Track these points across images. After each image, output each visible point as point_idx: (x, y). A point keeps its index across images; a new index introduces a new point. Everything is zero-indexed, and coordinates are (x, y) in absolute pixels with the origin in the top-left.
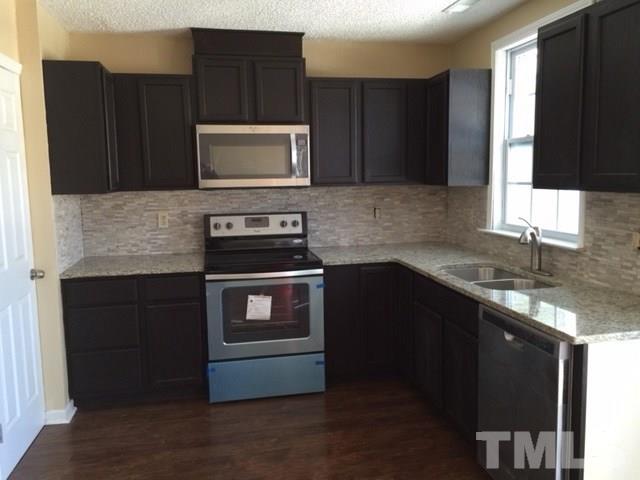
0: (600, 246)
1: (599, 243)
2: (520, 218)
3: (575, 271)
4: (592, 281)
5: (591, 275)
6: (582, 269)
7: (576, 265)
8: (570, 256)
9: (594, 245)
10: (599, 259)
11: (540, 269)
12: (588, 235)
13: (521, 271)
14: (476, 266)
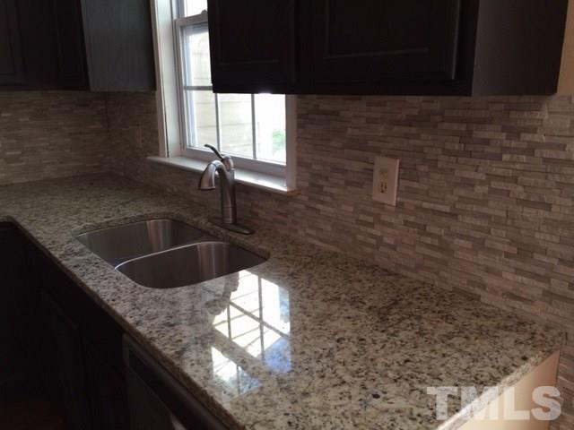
0: (321, 187)
1: (321, 182)
2: (206, 146)
3: (284, 223)
4: (310, 240)
5: (309, 231)
6: (295, 222)
7: (285, 215)
8: (276, 200)
9: (312, 185)
10: (319, 206)
11: (235, 223)
12: (304, 169)
13: (209, 224)
14: (144, 218)
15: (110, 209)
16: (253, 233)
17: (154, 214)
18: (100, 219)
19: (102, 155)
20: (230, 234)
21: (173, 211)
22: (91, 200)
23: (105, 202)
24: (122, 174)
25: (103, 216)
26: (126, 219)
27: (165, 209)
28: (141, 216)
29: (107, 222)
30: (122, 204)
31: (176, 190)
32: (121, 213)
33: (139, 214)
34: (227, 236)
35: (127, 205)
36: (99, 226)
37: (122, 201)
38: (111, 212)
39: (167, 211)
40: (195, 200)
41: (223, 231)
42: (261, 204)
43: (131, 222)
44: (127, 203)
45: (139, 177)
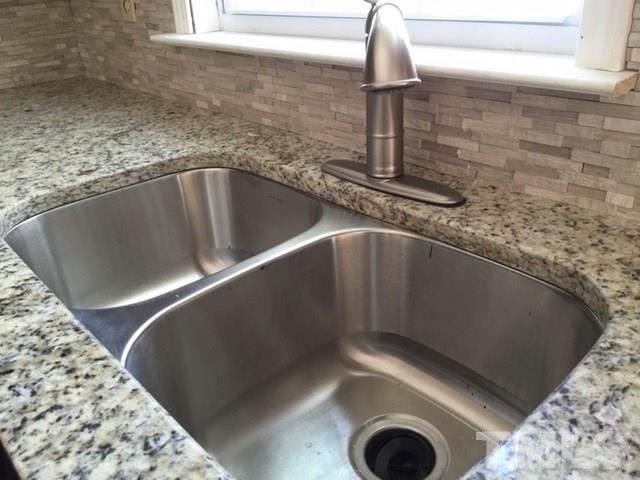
8: (527, 111)
11: (400, 177)
13: (331, 181)
14: (168, 169)
15: (90, 151)
16: (462, 202)
17: (188, 159)
18: (68, 179)
19: (63, 46)
20: (401, 205)
21: (230, 149)
22: (48, 131)
23: (79, 134)
24: (103, 78)
25: (74, 169)
26: (128, 173)
27: (207, 146)
28: (162, 165)
29: (87, 186)
30: (115, 137)
31: (217, 103)
32: (116, 158)
33: (156, 160)
34: (393, 211)
35: (125, 140)
36: (67, 197)
37: (112, 131)
38: (92, 160)
39: (216, 150)
40: (266, 121)
41: (380, 199)
42: (466, 125)
43: (141, 180)
44: (122, 134)
45: (135, 81)
